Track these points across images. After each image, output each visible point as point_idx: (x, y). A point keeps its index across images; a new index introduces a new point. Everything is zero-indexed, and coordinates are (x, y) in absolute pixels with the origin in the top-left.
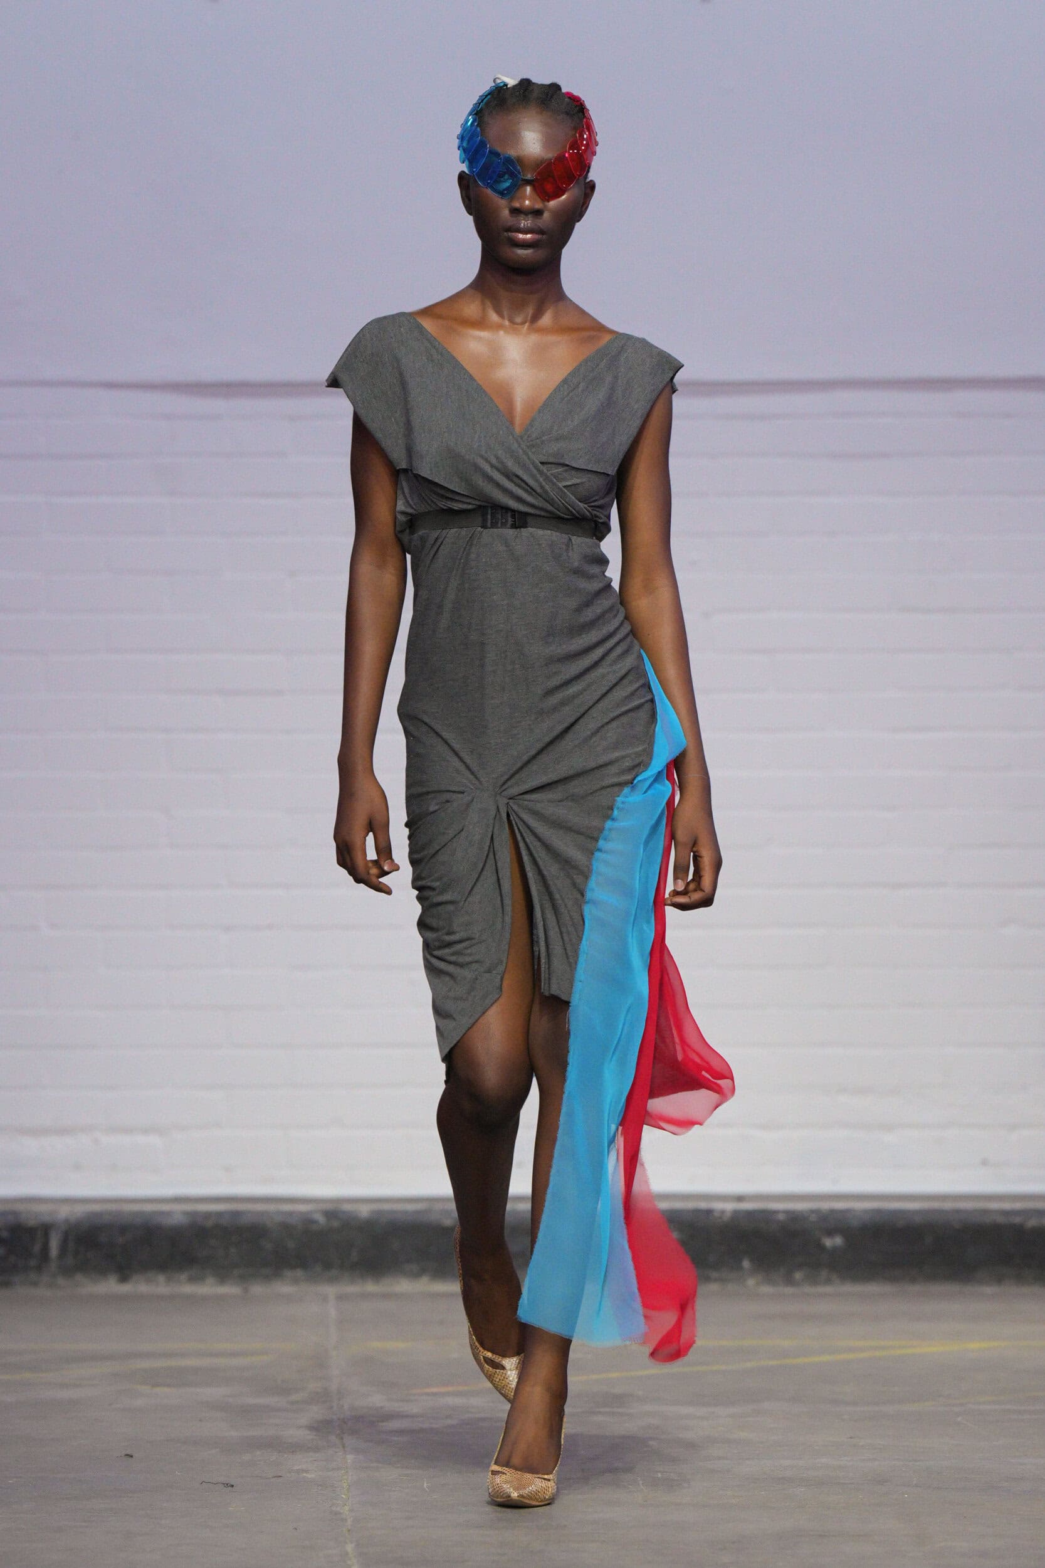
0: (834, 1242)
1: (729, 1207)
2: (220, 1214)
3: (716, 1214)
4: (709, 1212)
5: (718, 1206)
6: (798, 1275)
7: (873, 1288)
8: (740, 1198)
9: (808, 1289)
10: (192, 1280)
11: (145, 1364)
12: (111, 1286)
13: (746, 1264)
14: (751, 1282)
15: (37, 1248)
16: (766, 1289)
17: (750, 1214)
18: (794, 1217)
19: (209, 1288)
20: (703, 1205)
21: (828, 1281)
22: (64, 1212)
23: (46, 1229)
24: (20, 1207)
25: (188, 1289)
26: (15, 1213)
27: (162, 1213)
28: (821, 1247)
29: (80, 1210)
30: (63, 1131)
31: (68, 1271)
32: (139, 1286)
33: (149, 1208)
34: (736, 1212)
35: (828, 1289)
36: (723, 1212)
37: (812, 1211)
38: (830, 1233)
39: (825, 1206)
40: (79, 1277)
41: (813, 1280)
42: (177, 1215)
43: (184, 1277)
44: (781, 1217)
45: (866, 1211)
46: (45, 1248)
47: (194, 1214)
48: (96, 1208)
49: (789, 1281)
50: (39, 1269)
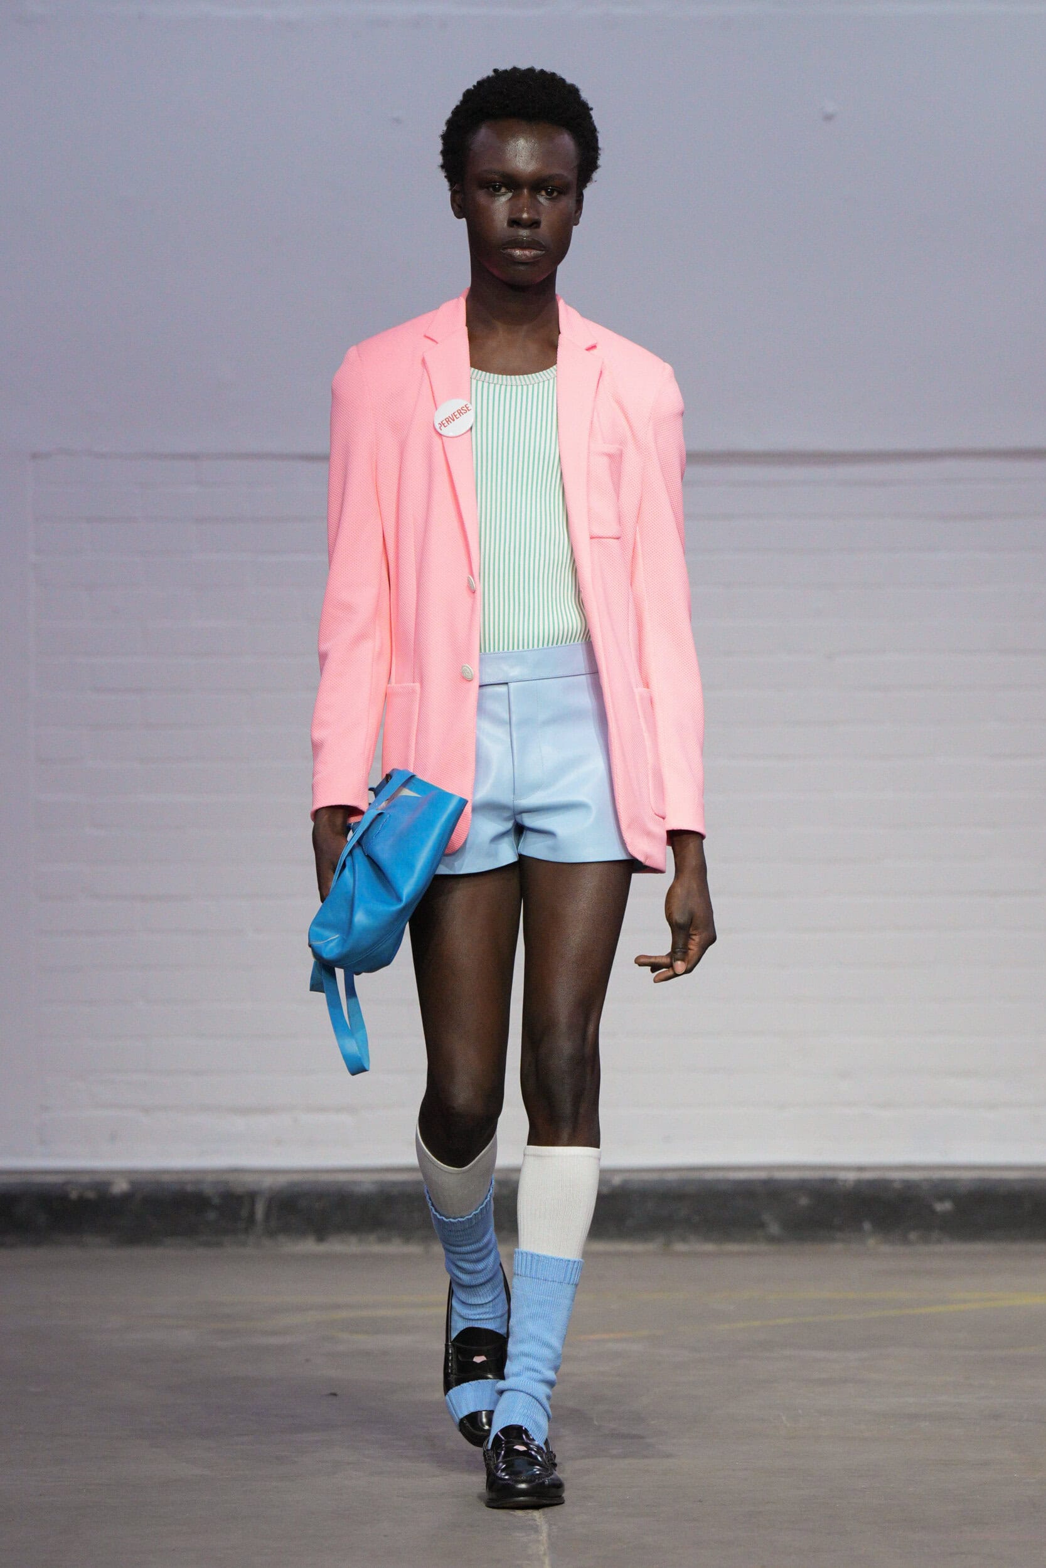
0: (944, 1207)
1: (852, 1176)
2: (404, 1183)
3: (841, 1184)
4: (833, 1181)
5: (842, 1175)
6: (913, 1236)
7: (978, 1247)
8: (861, 1169)
9: (923, 1248)
10: (381, 1240)
11: (343, 1314)
12: (309, 1246)
13: (867, 1226)
14: (871, 1242)
15: (244, 1213)
16: (886, 1248)
17: (872, 1183)
18: (909, 1185)
19: (395, 1247)
20: (829, 1175)
21: (939, 1241)
22: (268, 1182)
23: (252, 1196)
24: (231, 1178)
25: (377, 1248)
26: (227, 1183)
27: (355, 1183)
28: (933, 1212)
29: (282, 1180)
30: (266, 1110)
31: (271, 1233)
32: (336, 1246)
33: (342, 1177)
34: (859, 1182)
35: (939, 1248)
36: (845, 1181)
37: (926, 1180)
38: (941, 1198)
39: (937, 1175)
40: (282, 1238)
41: (926, 1240)
42: (367, 1184)
43: (372, 1237)
44: (897, 1186)
45: (972, 1180)
46: (252, 1214)
47: (382, 1184)
48: (296, 1178)
49: (905, 1241)
50: (246, 1231)
